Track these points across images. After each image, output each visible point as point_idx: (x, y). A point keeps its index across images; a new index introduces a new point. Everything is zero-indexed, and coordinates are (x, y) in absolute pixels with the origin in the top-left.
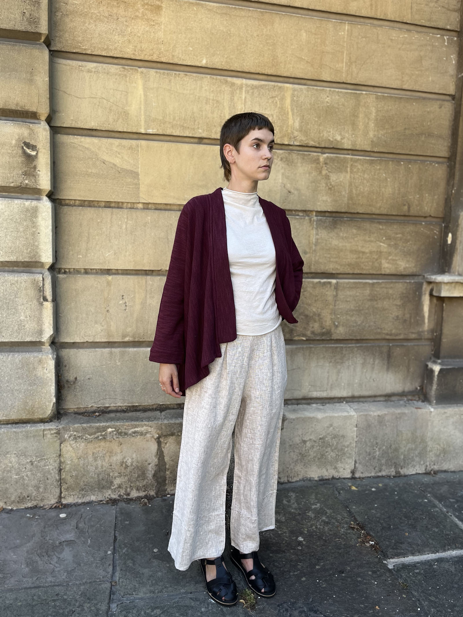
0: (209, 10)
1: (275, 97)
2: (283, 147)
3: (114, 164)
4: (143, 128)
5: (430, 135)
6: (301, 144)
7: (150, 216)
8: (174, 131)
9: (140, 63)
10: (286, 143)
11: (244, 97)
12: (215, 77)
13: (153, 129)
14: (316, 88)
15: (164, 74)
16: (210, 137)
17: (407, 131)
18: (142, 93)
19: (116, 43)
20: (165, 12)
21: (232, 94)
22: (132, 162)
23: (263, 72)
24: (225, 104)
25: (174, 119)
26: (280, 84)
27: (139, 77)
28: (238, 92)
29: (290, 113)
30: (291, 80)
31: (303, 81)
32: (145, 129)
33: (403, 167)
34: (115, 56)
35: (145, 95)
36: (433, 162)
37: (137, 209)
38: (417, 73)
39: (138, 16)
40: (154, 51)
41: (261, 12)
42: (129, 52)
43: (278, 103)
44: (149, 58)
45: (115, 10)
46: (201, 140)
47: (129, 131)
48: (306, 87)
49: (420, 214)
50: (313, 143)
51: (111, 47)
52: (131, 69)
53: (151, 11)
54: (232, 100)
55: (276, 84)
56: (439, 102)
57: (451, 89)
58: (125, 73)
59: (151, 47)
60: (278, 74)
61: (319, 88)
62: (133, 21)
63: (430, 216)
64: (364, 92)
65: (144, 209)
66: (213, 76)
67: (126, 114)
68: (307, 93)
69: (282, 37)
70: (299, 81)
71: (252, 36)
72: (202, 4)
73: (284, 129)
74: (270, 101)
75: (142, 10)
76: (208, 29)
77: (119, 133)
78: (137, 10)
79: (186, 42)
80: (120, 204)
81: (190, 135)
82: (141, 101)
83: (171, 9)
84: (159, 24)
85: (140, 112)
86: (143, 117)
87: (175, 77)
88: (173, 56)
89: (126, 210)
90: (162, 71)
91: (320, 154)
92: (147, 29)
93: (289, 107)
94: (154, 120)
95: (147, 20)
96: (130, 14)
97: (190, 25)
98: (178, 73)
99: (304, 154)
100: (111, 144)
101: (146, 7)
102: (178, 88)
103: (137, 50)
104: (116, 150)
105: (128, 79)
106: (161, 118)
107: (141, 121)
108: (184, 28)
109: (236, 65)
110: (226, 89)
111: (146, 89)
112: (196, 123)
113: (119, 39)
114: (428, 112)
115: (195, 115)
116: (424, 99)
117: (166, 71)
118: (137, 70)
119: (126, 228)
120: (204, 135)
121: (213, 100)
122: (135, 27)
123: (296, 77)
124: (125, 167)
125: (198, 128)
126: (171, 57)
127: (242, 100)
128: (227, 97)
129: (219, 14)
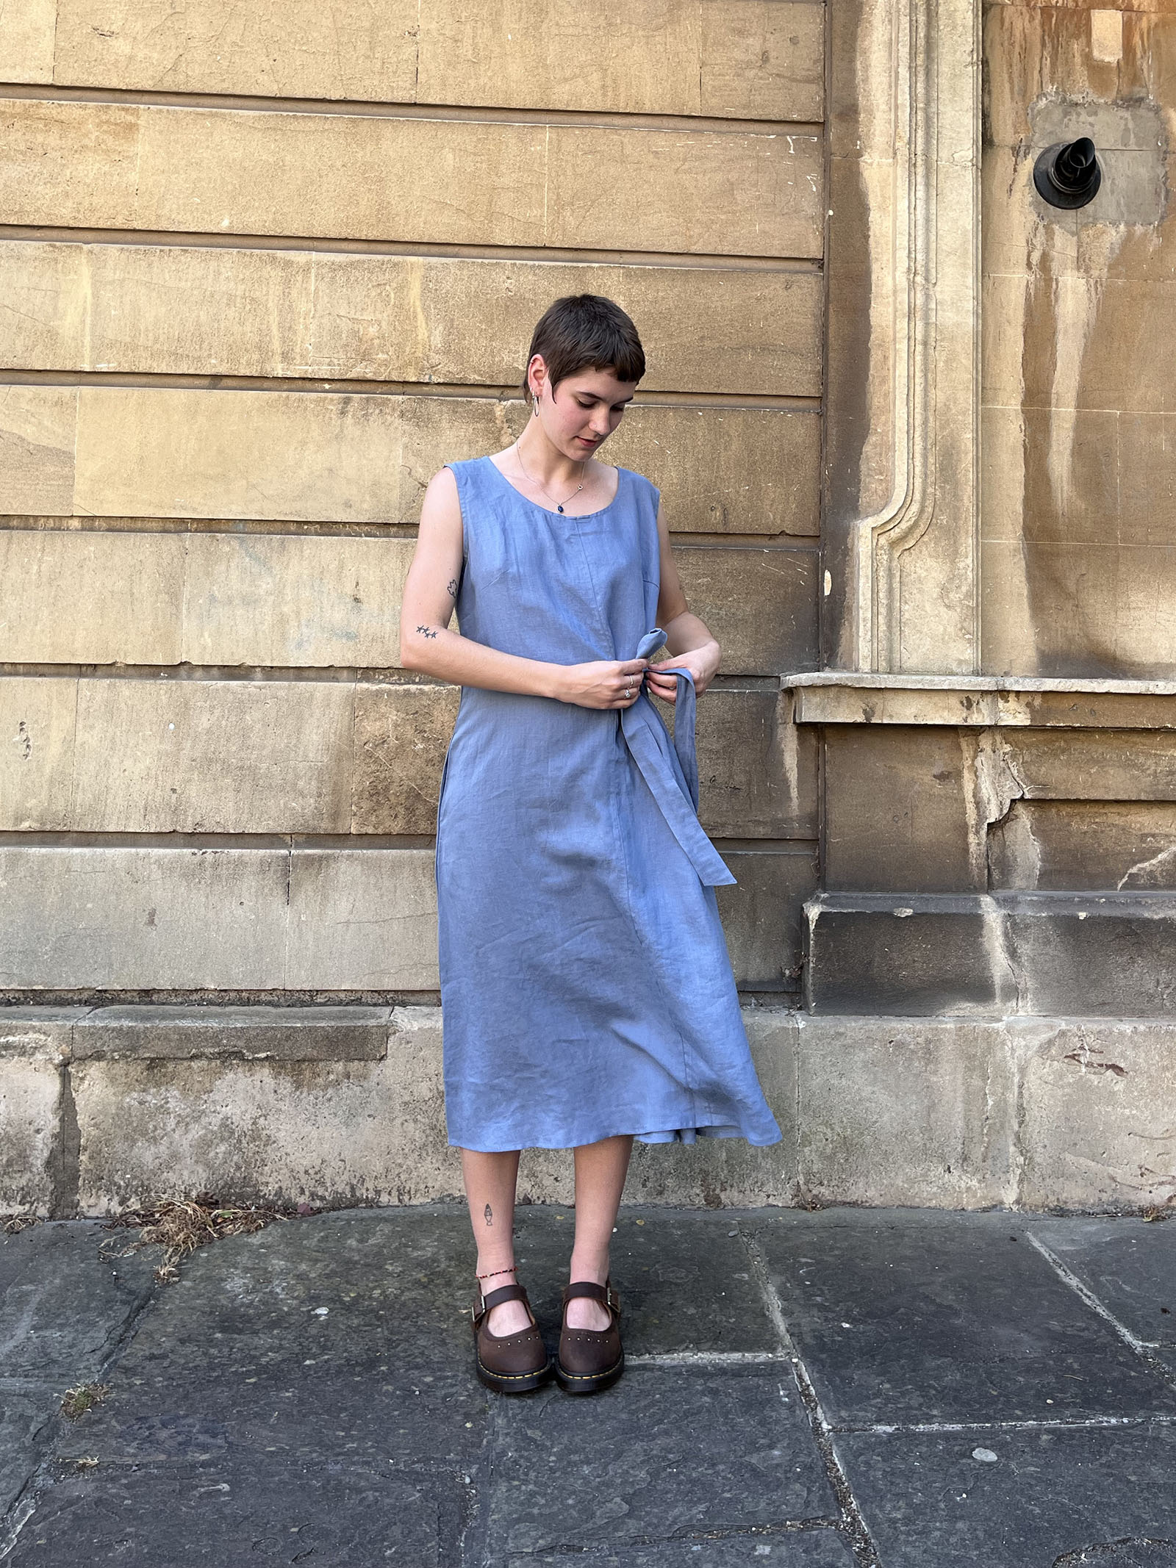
0: (240, 124)
1: (385, 284)
2: (408, 388)
3: (20, 437)
4: (87, 360)
5: (766, 349)
6: (447, 380)
7: (93, 546)
8: (155, 365)
9: (89, 235)
10: (414, 379)
11: (313, 288)
12: (248, 252)
13: (109, 363)
14: (480, 261)
15: (137, 251)
16: (236, 373)
17: (707, 343)
18: (89, 292)
19: (39, 199)
20: (144, 135)
21: (287, 283)
22: (60, 431)
23: (357, 236)
24: (270, 304)
25: (156, 340)
26: (395, 258)
27: (84, 261)
28: (299, 278)
29: (421, 317)
30: (424, 249)
31: (450, 249)
32: (91, 362)
33: (702, 422)
34: (35, 224)
35: (96, 296)
36: (781, 409)
37: (68, 529)
38: (723, 217)
39: (86, 146)
40: (118, 209)
41: (353, 121)
42: (65, 215)
43: (392, 295)
44: (108, 225)
45: (40, 138)
46: (216, 380)
47: (57, 368)
48: (457, 260)
49: (756, 528)
50: (478, 378)
51: (28, 208)
52: (67, 247)
53: (116, 135)
54: (286, 294)
55: (387, 258)
56: (782, 277)
57: (814, 247)
58: (55, 255)
59: (112, 203)
60: (390, 238)
61: (486, 261)
62: (76, 156)
63: (783, 533)
64: (597, 265)
65: (83, 529)
66: (243, 251)
67: (52, 335)
68: (459, 273)
69: (399, 165)
70: (443, 249)
71: (331, 166)
72: (224, 114)
73: (407, 349)
74: (374, 294)
75: (97, 134)
76: (234, 160)
77: (38, 375)
78: (86, 135)
79: (187, 189)
80: (31, 521)
81: (191, 371)
82: (85, 309)
83: (157, 128)
84: (131, 159)
85: (83, 330)
86: (87, 340)
87: (161, 258)
88: (158, 216)
89: (39, 534)
90: (133, 247)
91: (494, 400)
92: (106, 168)
93: (418, 303)
94: (111, 346)
95: (106, 152)
96: (70, 142)
97: (196, 155)
98: (167, 248)
99: (457, 402)
100: (17, 396)
101: (105, 127)
102: (167, 277)
103: (82, 210)
104: (28, 408)
105: (60, 266)
106: (128, 339)
107: (83, 346)
108: (183, 162)
109: (295, 226)
110: (273, 274)
111: (97, 284)
112: (205, 345)
113: (47, 191)
114: (758, 299)
115: (203, 329)
116: (745, 271)
117: (142, 247)
118: (81, 248)
119: (39, 572)
120: (223, 369)
121: (244, 297)
122: (80, 167)
123: (432, 241)
124: (45, 442)
125: (210, 356)
126: (153, 218)
127: (308, 294)
128: (275, 290)
129: (260, 130)
